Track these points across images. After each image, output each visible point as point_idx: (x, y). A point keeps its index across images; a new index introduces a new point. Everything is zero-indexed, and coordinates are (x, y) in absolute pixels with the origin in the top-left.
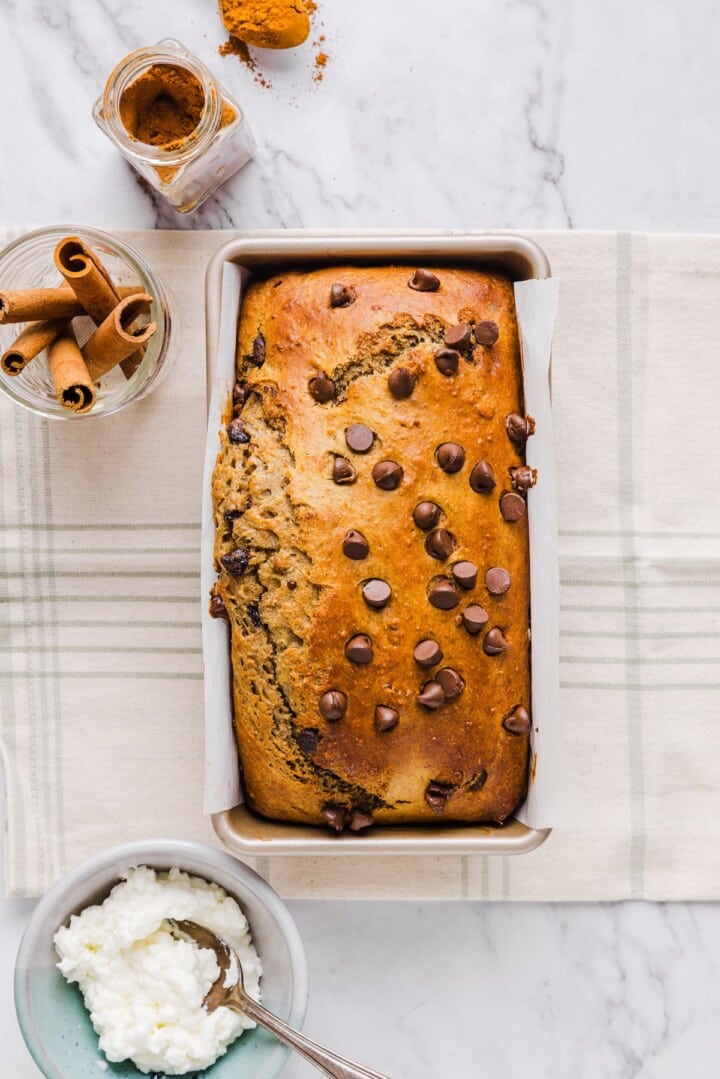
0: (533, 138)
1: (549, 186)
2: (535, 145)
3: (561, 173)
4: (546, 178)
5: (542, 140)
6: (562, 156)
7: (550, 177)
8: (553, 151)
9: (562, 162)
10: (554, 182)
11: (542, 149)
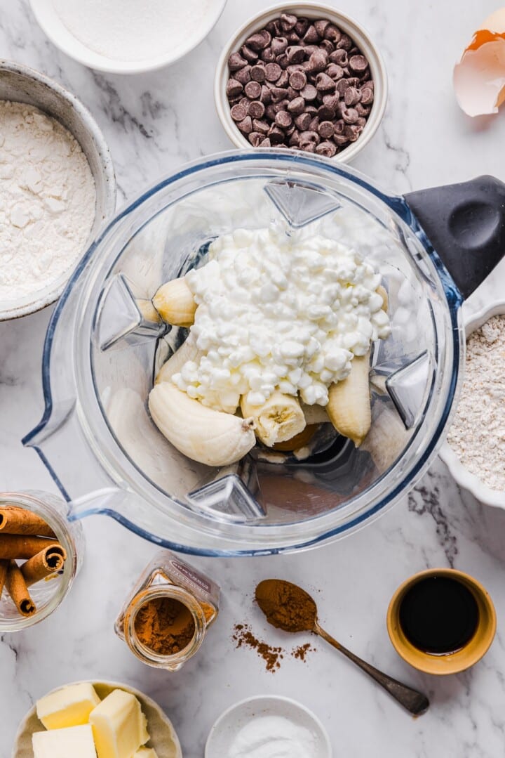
0: (387, 142)
1: (400, 174)
2: (388, 146)
3: (408, 165)
4: (397, 169)
5: (393, 143)
6: (408, 153)
7: (400, 168)
8: (402, 150)
9: (408, 157)
10: (403, 171)
11: (393, 149)
